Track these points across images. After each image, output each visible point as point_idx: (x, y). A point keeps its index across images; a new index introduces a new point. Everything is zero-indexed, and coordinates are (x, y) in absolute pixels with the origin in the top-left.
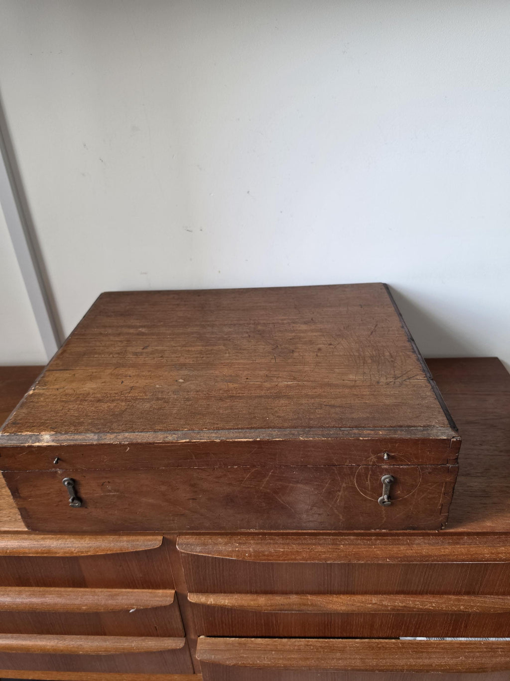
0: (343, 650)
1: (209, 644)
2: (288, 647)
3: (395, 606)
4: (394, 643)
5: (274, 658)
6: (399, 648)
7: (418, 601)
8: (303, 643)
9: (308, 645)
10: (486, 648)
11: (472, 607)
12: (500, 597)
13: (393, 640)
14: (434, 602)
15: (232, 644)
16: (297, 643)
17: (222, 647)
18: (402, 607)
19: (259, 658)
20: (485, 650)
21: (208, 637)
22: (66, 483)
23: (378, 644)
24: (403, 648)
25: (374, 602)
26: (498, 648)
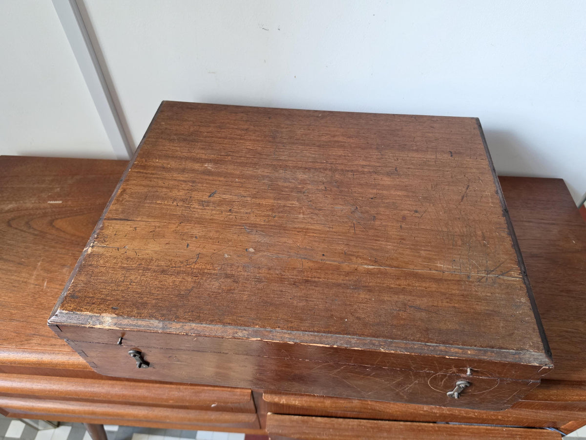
1: (277, 420)
4: (432, 427)
5: (332, 435)
6: (436, 431)
8: (355, 423)
9: (360, 425)
10: (507, 434)
11: (508, 417)
13: (431, 424)
15: (297, 422)
17: (288, 424)
19: (319, 434)
20: (506, 436)
21: (275, 414)
22: (132, 355)
24: (439, 431)
26: (517, 435)
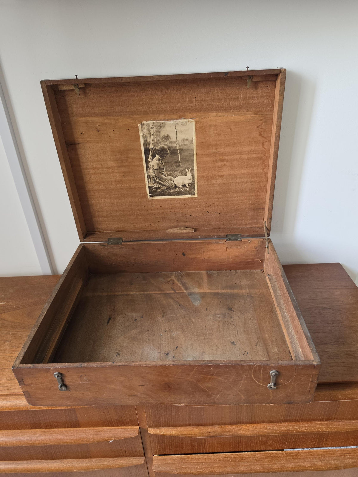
0: (248, 460)
1: (161, 460)
2: (212, 460)
3: (282, 430)
4: (281, 453)
5: (204, 468)
6: (284, 456)
7: (297, 426)
8: (222, 456)
9: (225, 458)
10: (339, 454)
12: (348, 421)
13: (280, 452)
14: (307, 426)
15: (176, 459)
16: (218, 457)
17: (170, 462)
18: (286, 430)
19: (194, 468)
21: (160, 455)
22: (56, 376)
23: (271, 454)
24: (287, 456)
25: (268, 428)
26: (347, 453)
